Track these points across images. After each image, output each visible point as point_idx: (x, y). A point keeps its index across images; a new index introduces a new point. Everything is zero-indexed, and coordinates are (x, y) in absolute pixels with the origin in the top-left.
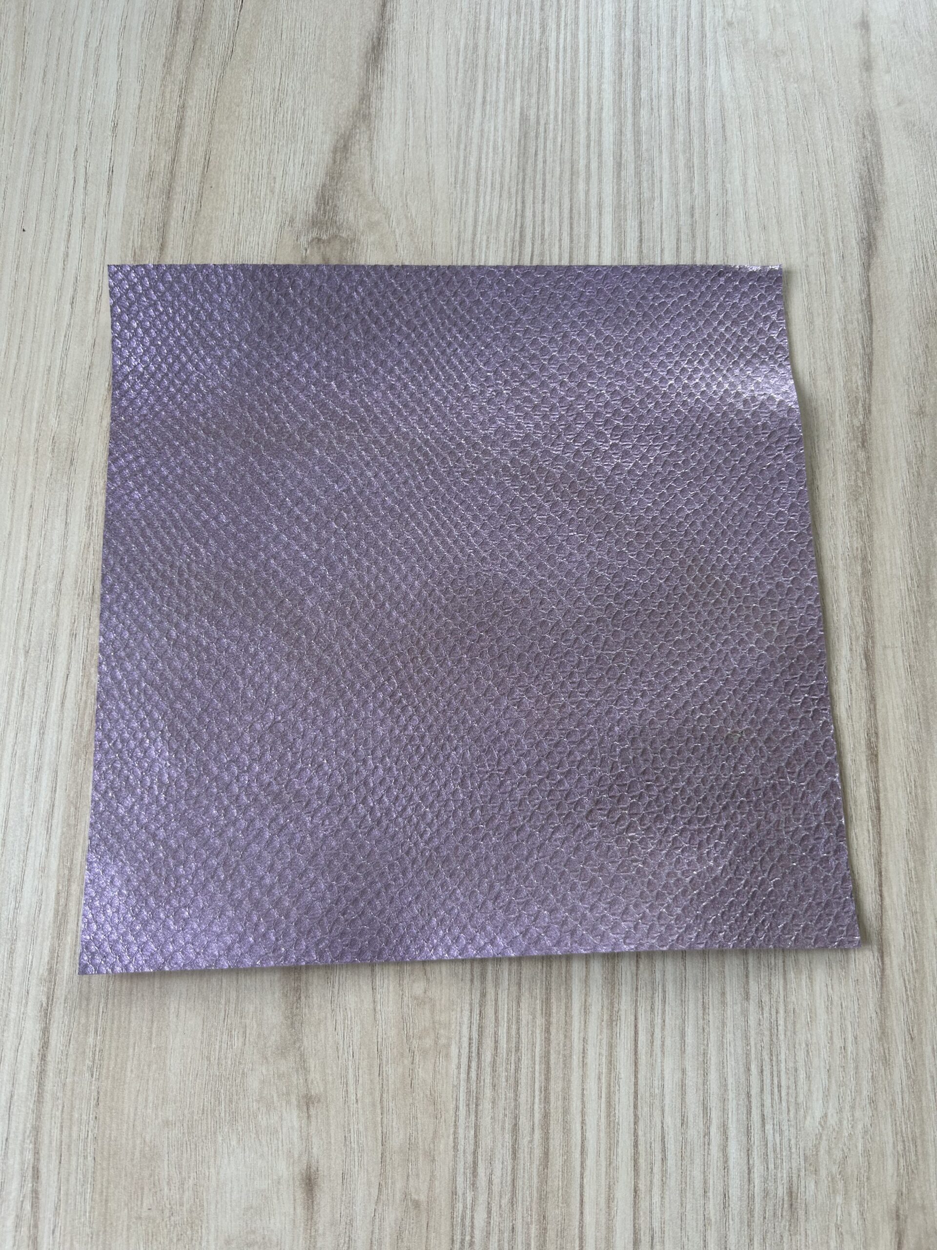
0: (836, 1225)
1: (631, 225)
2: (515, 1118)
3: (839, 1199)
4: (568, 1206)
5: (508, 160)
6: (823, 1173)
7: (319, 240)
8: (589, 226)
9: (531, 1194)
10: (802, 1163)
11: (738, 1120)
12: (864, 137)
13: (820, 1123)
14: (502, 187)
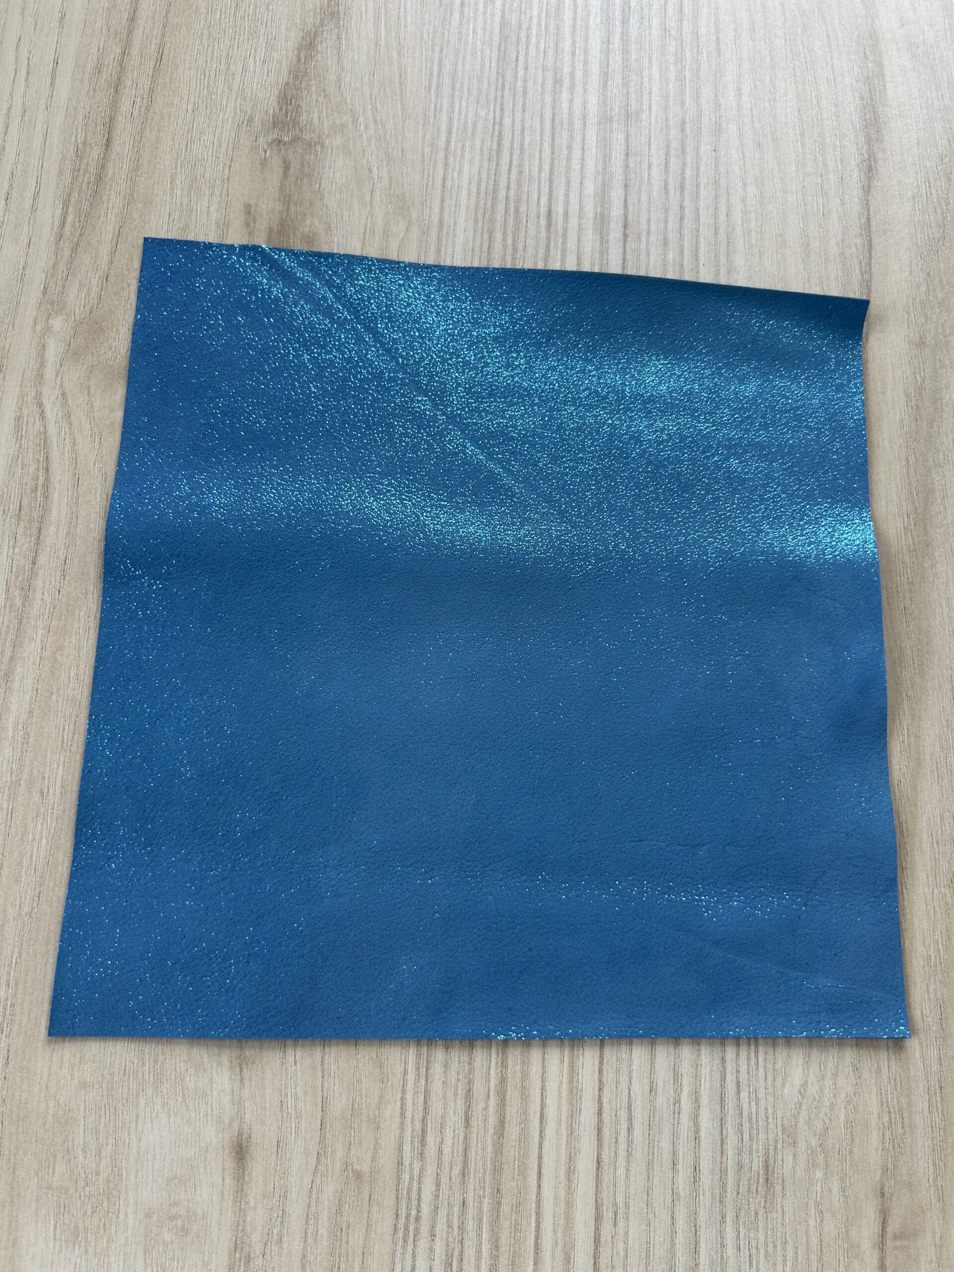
0: (816, 1202)
1: (618, 138)
2: (469, 1083)
3: (819, 1175)
4: (525, 1178)
5: (487, 64)
6: (802, 1145)
7: (279, 141)
8: (572, 137)
9: (484, 1165)
10: (780, 1133)
11: (711, 1087)
12: (866, 56)
13: (800, 1092)
14: (479, 93)
